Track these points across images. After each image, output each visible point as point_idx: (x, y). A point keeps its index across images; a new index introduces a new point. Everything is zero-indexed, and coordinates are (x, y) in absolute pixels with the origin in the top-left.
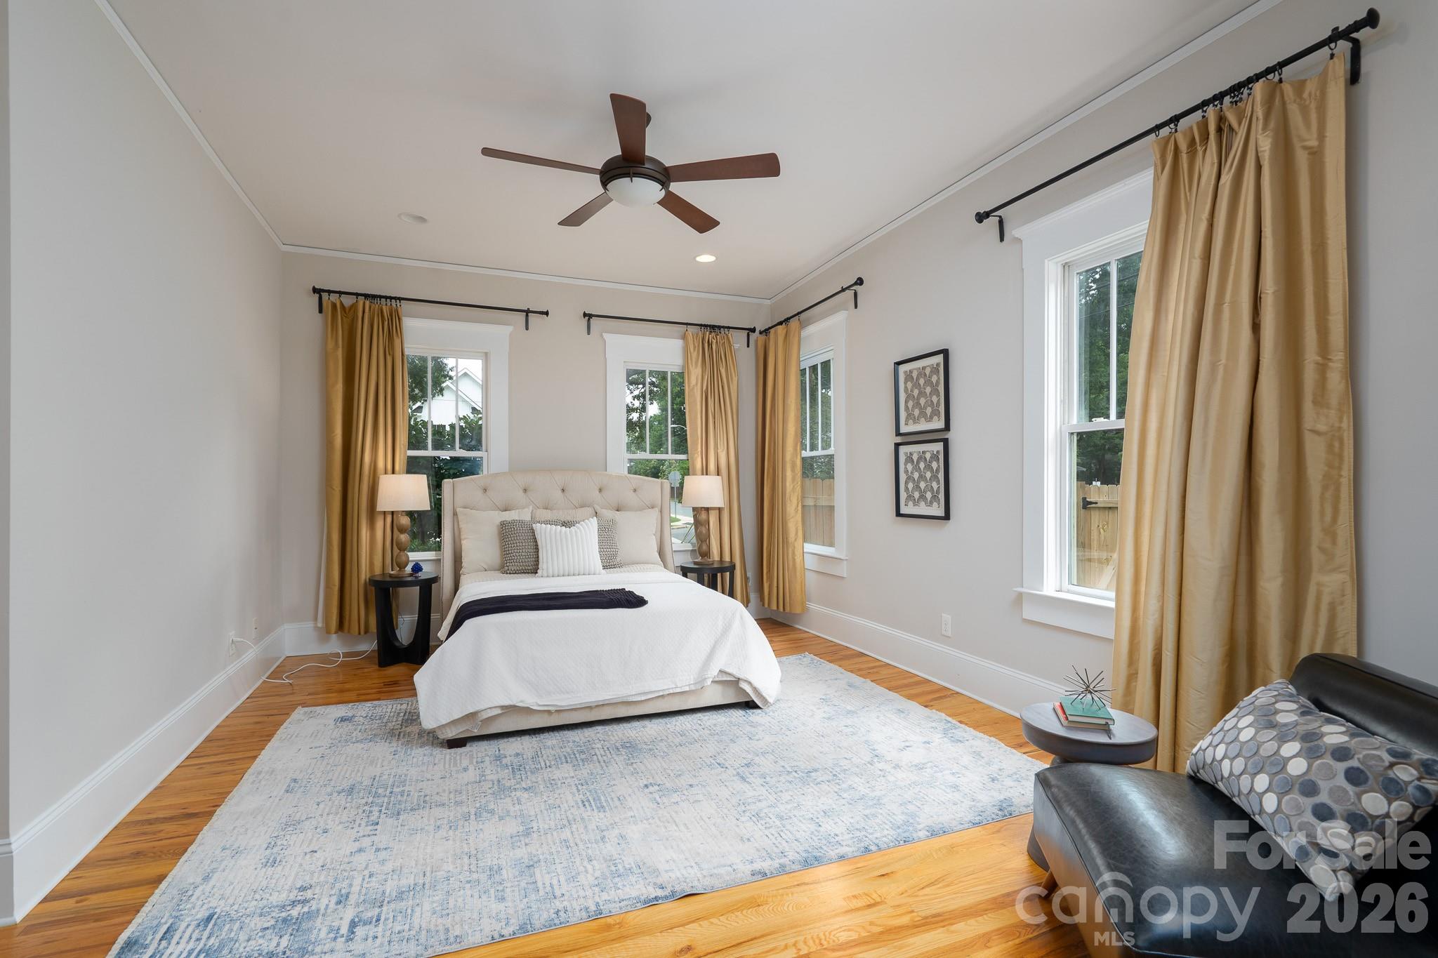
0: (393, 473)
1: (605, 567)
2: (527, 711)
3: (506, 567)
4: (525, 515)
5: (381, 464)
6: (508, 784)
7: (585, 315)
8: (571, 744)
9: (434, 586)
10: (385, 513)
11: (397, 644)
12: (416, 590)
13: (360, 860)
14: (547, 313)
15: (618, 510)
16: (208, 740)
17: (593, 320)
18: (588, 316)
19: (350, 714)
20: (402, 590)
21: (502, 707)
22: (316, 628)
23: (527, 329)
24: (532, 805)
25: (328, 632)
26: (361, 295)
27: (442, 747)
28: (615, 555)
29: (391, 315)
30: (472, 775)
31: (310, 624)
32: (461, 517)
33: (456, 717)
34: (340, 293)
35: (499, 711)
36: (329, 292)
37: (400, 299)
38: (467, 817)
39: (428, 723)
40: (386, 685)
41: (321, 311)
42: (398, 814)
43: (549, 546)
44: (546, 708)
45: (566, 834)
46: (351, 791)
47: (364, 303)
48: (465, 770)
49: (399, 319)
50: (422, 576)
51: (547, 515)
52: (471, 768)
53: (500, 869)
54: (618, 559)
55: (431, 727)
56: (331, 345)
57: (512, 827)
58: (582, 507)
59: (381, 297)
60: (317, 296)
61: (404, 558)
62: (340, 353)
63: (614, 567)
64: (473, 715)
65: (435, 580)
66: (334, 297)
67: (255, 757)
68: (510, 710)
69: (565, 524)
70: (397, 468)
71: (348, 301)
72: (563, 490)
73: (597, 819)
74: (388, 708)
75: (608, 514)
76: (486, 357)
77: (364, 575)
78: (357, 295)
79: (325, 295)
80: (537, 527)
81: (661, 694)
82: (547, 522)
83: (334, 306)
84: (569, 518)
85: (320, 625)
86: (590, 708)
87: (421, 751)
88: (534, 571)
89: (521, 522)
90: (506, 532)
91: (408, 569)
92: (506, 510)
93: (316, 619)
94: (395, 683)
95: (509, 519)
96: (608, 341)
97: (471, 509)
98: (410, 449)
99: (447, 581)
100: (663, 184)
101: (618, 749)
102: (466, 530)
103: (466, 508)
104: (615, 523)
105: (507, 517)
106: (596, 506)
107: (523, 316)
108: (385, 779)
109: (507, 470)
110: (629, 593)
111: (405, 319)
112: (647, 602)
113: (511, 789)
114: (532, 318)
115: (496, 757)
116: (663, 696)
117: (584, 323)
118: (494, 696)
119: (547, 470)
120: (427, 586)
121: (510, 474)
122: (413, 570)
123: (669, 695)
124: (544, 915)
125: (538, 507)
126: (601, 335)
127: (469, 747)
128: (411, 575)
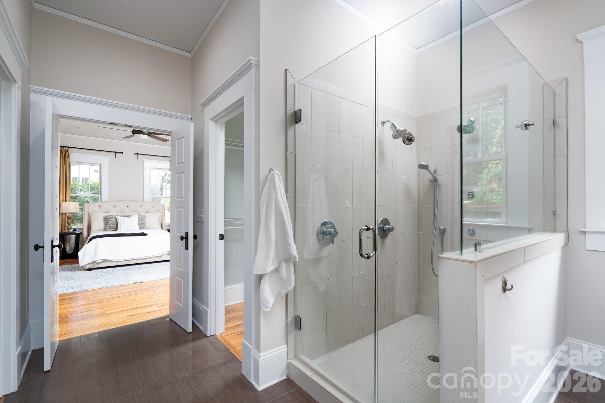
0: (66, 201)
1: (141, 228)
2: (111, 261)
3: (105, 230)
4: (113, 214)
7: (136, 154)
8: (123, 269)
9: (80, 235)
12: (74, 236)
14: (122, 153)
15: (147, 213)
17: (139, 156)
20: (69, 236)
21: (103, 260)
23: (115, 157)
24: (109, 276)
27: (85, 271)
28: (144, 225)
29: (65, 152)
32: (91, 215)
33: (90, 262)
35: (102, 261)
37: (69, 147)
38: (93, 278)
39: (82, 265)
42: (74, 279)
43: (121, 223)
44: (117, 261)
45: (118, 278)
48: (92, 273)
49: (68, 153)
50: (77, 232)
51: (122, 214)
52: (94, 273)
53: (101, 282)
54: (145, 227)
57: (105, 279)
58: (134, 212)
61: (70, 227)
64: (95, 262)
65: (81, 233)
68: (106, 260)
69: (127, 217)
70: (67, 199)
72: (128, 207)
73: (125, 276)
75: (142, 214)
76: (100, 165)
80: (118, 218)
81: (150, 257)
82: (120, 216)
84: (129, 215)
86: (129, 260)
87: (80, 271)
88: (116, 229)
89: (113, 216)
90: (107, 219)
91: (71, 230)
92: (107, 213)
96: (144, 162)
97: (94, 212)
98: (72, 193)
99: (85, 234)
100: (149, 135)
101: (136, 269)
102: (93, 219)
103: (92, 212)
104: (145, 216)
105: (107, 214)
106: (139, 211)
107: (114, 154)
108: (69, 276)
109: (108, 200)
110: (143, 233)
111: (70, 153)
112: (147, 235)
113: (105, 275)
114: (117, 154)
115: (101, 271)
116: (151, 258)
117: (136, 156)
118: (100, 257)
119: (123, 201)
120: (78, 236)
121: (109, 201)
122: (73, 230)
123: (153, 257)
124: (111, 286)
125: (119, 212)
126: (142, 160)
127: (93, 270)
128: (72, 232)
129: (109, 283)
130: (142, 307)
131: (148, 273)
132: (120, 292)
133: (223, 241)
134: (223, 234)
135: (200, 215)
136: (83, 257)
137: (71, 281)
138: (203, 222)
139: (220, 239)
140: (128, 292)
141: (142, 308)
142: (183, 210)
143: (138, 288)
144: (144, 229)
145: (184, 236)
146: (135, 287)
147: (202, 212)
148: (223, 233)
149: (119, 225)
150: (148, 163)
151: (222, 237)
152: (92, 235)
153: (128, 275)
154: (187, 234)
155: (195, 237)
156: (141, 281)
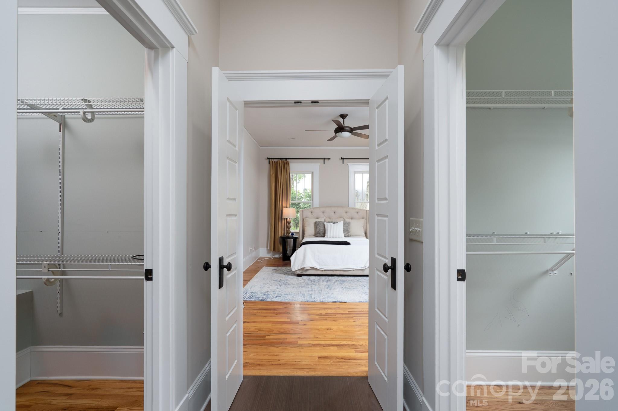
0: (287, 207)
1: (345, 236)
2: (316, 269)
3: (316, 235)
4: (322, 220)
5: (284, 205)
6: (310, 283)
7: (342, 158)
8: (327, 279)
9: (297, 239)
10: (285, 218)
11: (287, 255)
12: (292, 240)
13: (278, 290)
14: (330, 159)
15: (352, 219)
16: (246, 270)
17: (344, 160)
18: (343, 159)
19: (276, 269)
20: (289, 240)
21: (310, 267)
22: (267, 250)
23: (324, 164)
24: (314, 287)
25: (271, 251)
26: (279, 158)
27: (296, 276)
28: (349, 233)
29: (286, 163)
30: (302, 281)
31: (266, 249)
32: (305, 220)
33: (300, 268)
34: (274, 158)
35: (309, 268)
36: (271, 158)
37: (289, 159)
38: (300, 287)
39: (293, 270)
40: (284, 264)
41: (269, 164)
42: (285, 285)
43: (328, 229)
44: (322, 270)
45: (320, 292)
46: (276, 281)
47: (280, 161)
48: (301, 280)
49: (288, 164)
50: (294, 236)
51: (329, 220)
52: (302, 280)
53: (305, 294)
54: (350, 234)
55: (294, 271)
56: (272, 173)
57: (309, 289)
58: (340, 218)
59: (284, 158)
60: (268, 160)
61: (289, 231)
62: (274, 175)
63: (347, 236)
64: (303, 268)
65: (297, 238)
66: (273, 160)
67: (256, 274)
68: (312, 268)
69: (334, 223)
71: (275, 160)
72: (334, 213)
73: (328, 290)
74: (285, 269)
75: (347, 220)
76: (312, 173)
77: (279, 236)
78: (278, 158)
79: (270, 160)
80: (325, 223)
82: (328, 222)
83: (272, 162)
84: (336, 221)
85: (269, 249)
86: (333, 271)
87: (291, 276)
88: (324, 236)
89: (321, 222)
90: (316, 225)
91: (290, 235)
92: (317, 218)
93: (267, 247)
94: (287, 264)
95: (317, 221)
96: (349, 166)
97: (307, 218)
98: (292, 201)
99: (301, 238)
100: (350, 132)
101: (339, 281)
102: (306, 224)
103: (306, 217)
104: (349, 223)
105: (317, 220)
106: (344, 218)
107: (323, 161)
108: (283, 280)
109: (318, 206)
110: (346, 242)
111: (290, 164)
112: (350, 244)
113: (310, 284)
114: (325, 160)
115: (308, 279)
116: (354, 270)
117: (342, 161)
118: (308, 264)
119: (330, 207)
120: (295, 239)
121: (319, 208)
122: (291, 235)
123: (355, 270)
124: (312, 300)
125: (327, 218)
126: (347, 164)
127: (302, 277)
128: (291, 236)
129: (311, 297)
130: (337, 345)
131: (349, 289)
132: (318, 312)
133: (463, 284)
134: (464, 270)
135: (416, 229)
136: (294, 263)
137: (283, 286)
138: (423, 243)
139: (458, 280)
140: (327, 314)
141: (336, 347)
142: (387, 218)
143: (338, 311)
144: (349, 236)
145: (389, 265)
146: (334, 309)
147: (419, 225)
148: (463, 267)
149: (327, 232)
150: (353, 167)
151: (461, 275)
152: (304, 240)
153: (330, 289)
154: (394, 261)
155: (408, 268)
156: (341, 301)
